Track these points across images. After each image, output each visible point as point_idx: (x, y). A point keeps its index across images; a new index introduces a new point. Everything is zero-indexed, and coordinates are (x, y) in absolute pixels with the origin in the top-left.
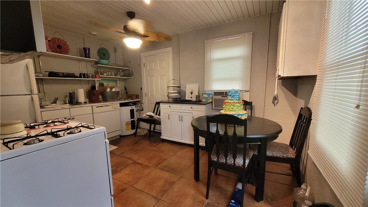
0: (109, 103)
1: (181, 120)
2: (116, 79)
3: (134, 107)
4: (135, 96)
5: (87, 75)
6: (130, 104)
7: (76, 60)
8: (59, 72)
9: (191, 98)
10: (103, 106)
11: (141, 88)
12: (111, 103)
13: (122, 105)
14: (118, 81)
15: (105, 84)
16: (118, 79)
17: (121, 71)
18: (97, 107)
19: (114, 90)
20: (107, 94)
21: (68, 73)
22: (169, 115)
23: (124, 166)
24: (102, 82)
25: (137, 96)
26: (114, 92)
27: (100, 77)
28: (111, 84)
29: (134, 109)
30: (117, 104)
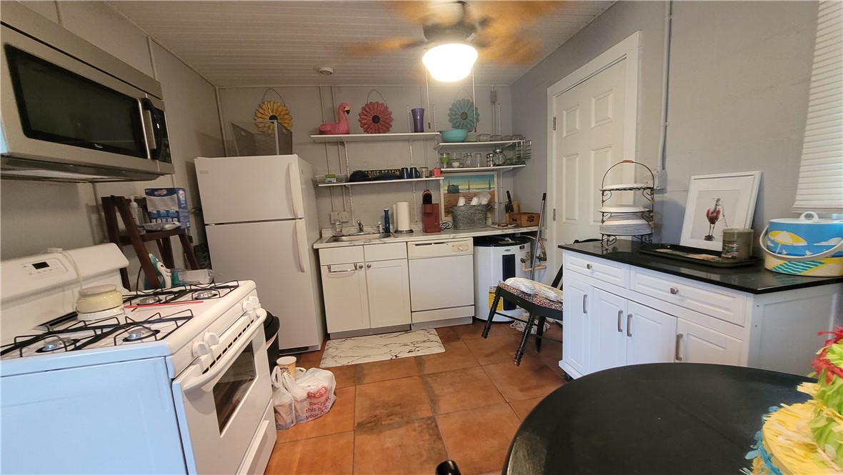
0: (447, 236)
1: (624, 327)
2: (492, 173)
3: (514, 250)
4: (524, 218)
5: (416, 171)
6: (507, 239)
7: (405, 140)
8: (368, 171)
9: (709, 238)
10: (431, 244)
11: (545, 195)
12: (452, 235)
13: (479, 242)
14: (496, 179)
15: (463, 187)
16: (495, 173)
17: (498, 151)
18: (416, 245)
19: (475, 202)
20: (459, 212)
21: (388, 170)
22: (585, 296)
23: (402, 418)
24: (455, 184)
25: (534, 218)
26: (474, 206)
27: (442, 172)
28: (475, 186)
29: (514, 255)
30: (466, 238)
